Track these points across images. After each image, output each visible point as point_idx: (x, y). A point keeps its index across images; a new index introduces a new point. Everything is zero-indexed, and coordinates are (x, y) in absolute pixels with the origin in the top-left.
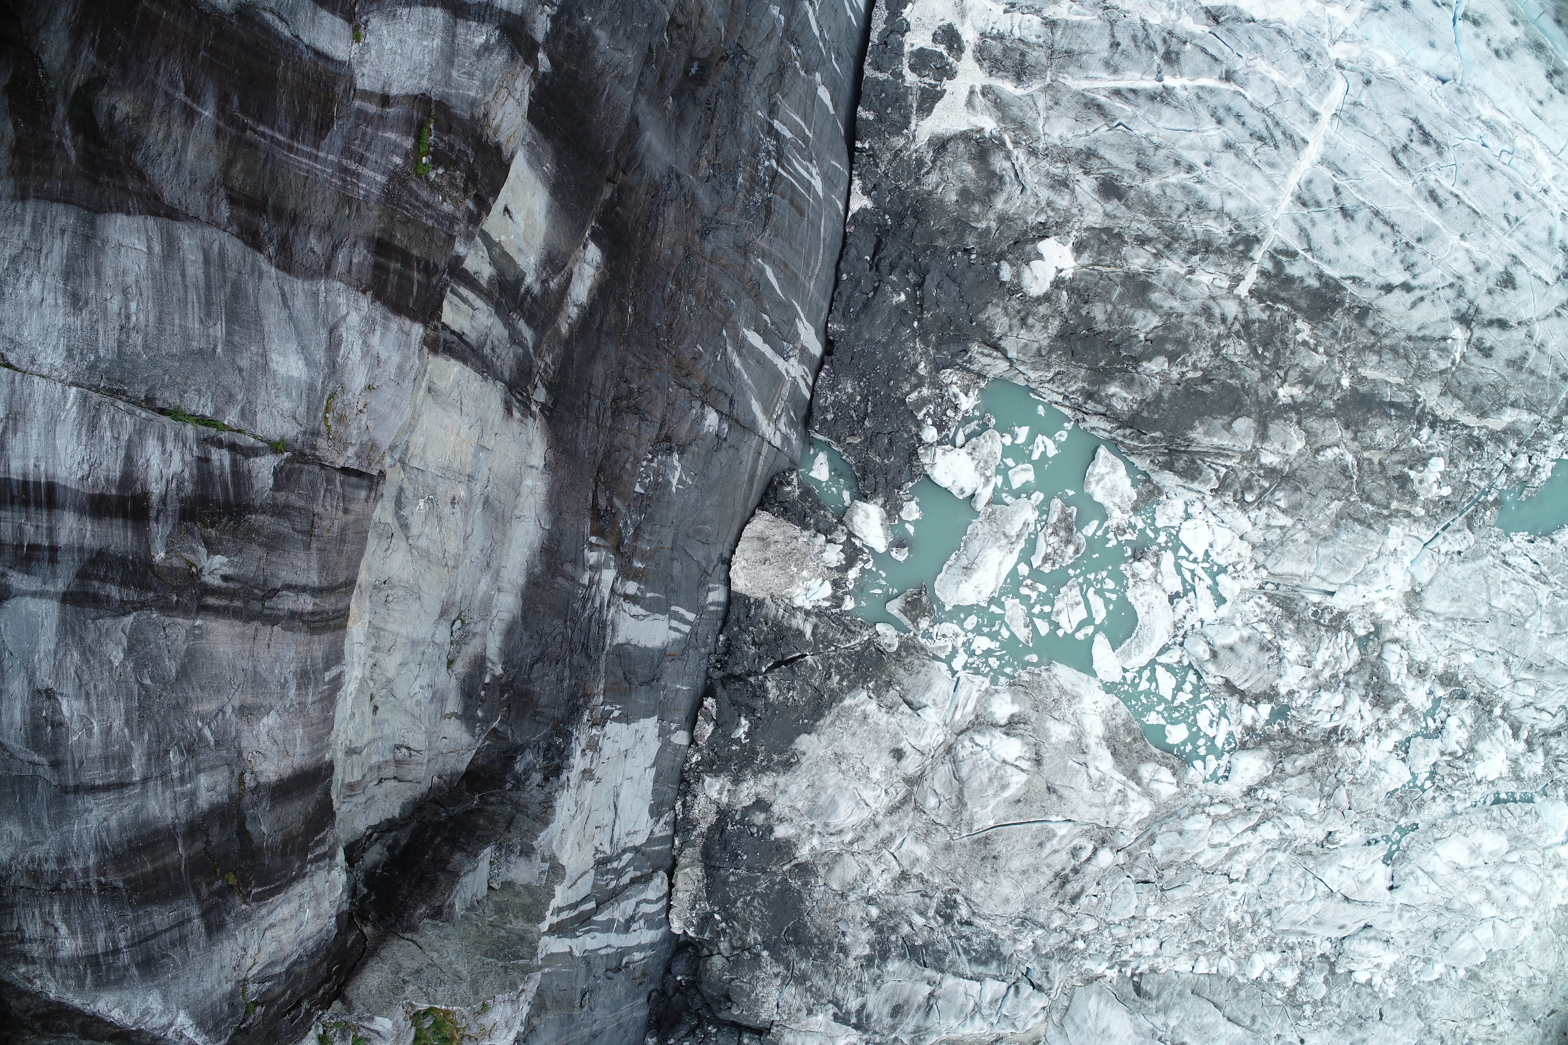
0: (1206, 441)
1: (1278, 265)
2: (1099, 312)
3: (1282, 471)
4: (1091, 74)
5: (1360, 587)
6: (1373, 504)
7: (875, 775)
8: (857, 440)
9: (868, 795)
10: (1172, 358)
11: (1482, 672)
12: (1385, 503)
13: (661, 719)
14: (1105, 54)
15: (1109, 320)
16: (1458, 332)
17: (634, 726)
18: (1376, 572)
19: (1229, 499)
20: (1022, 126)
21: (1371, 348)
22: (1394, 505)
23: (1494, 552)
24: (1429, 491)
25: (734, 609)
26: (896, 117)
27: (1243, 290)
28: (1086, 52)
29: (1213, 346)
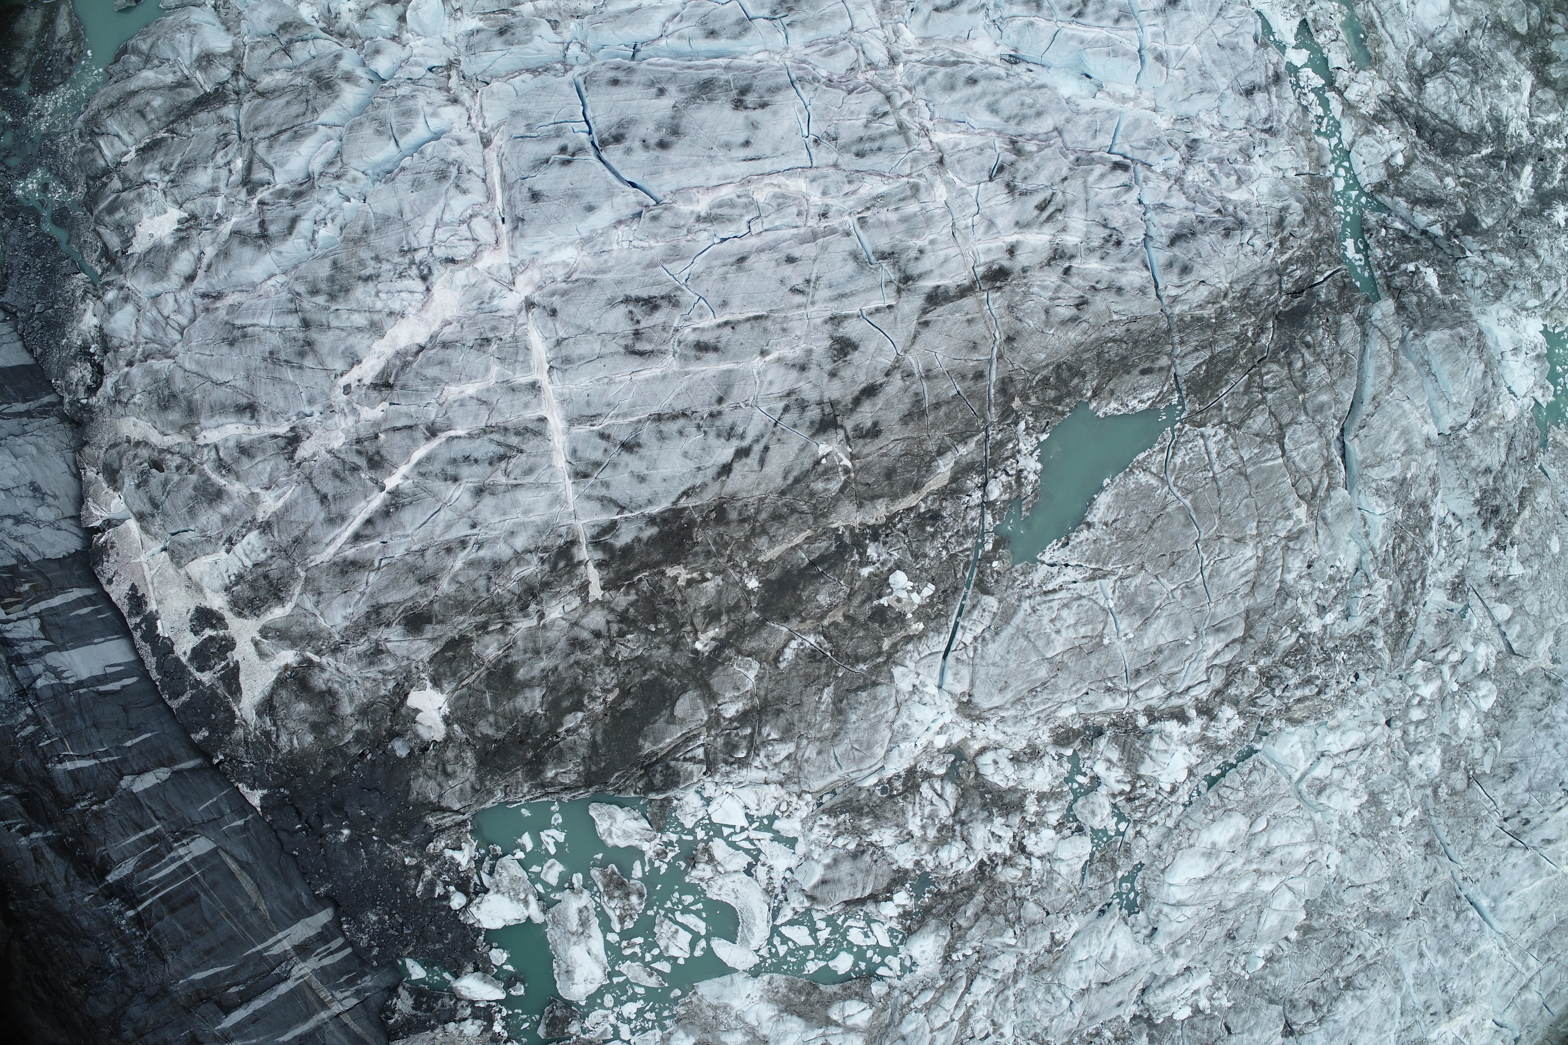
0: (661, 747)
1: (606, 547)
2: (487, 727)
4: (325, 541)
5: (902, 746)
6: (865, 660)
8: (411, 947)
10: (578, 706)
12: (874, 649)
14: (322, 515)
15: (499, 729)
16: (823, 449)
19: (724, 768)
20: (310, 637)
21: (753, 533)
22: (886, 644)
23: (1028, 593)
24: (913, 604)
27: (596, 592)
28: (308, 528)
29: (607, 664)
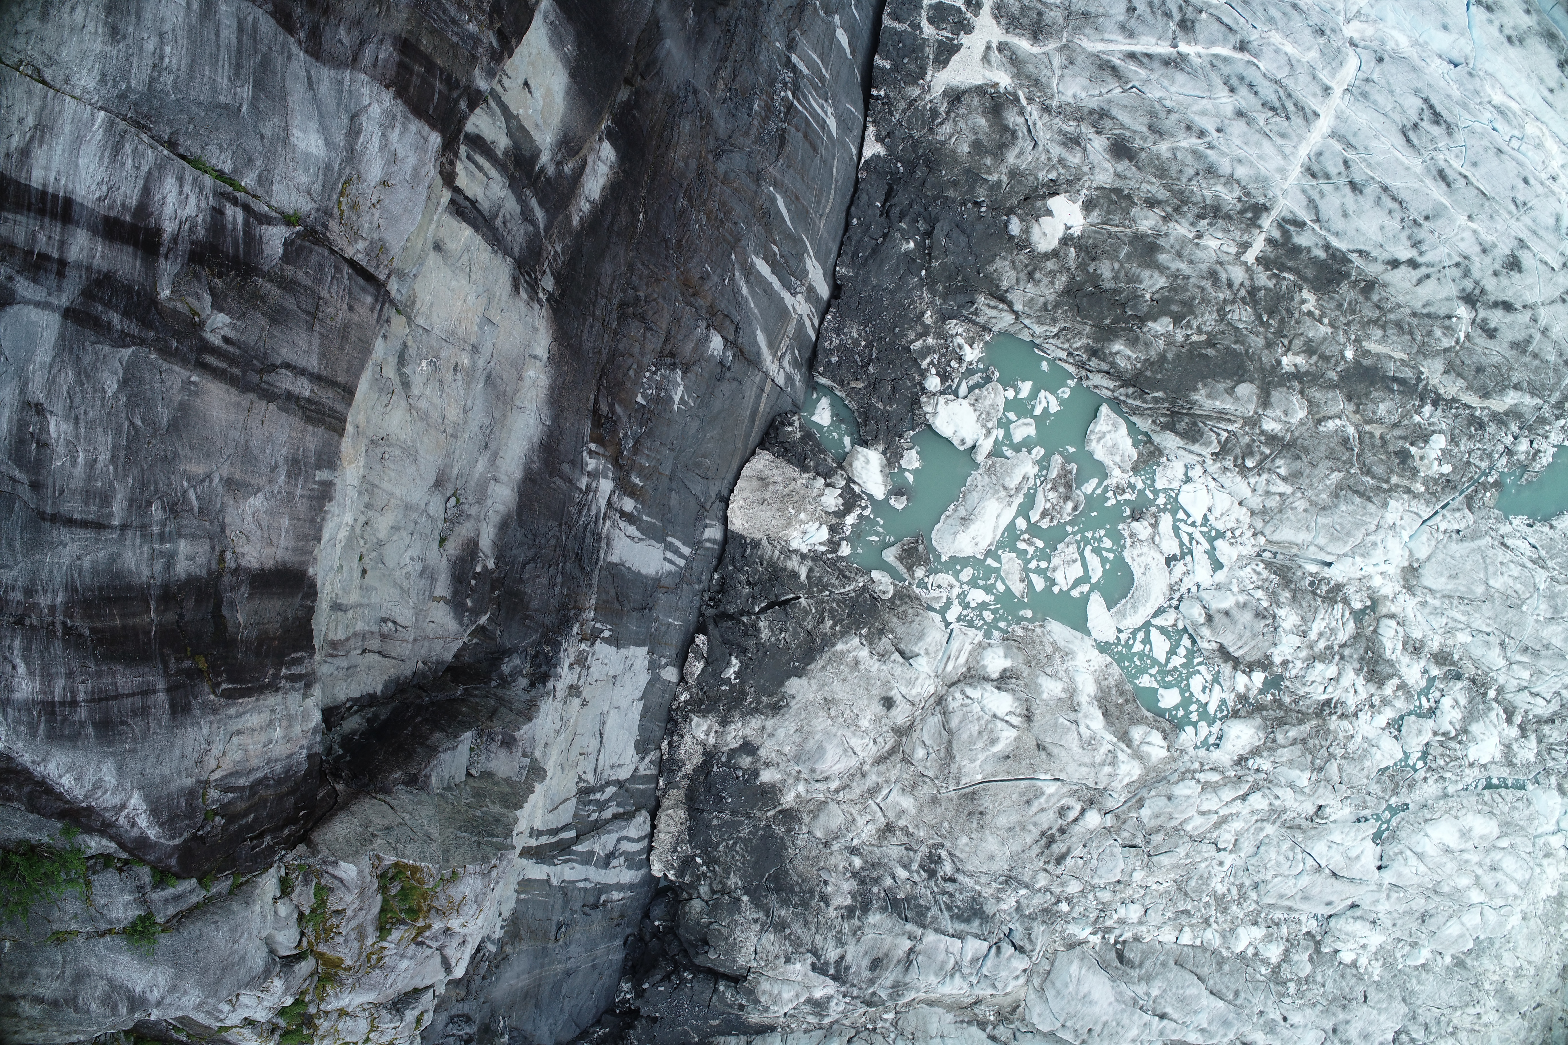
0: (1208, 404)
1: (1286, 234)
2: (1106, 269)
3: (1283, 438)
4: (1107, 36)
5: (1358, 559)
6: (1373, 477)
7: (864, 723)
8: (860, 385)
9: (856, 742)
10: (1177, 320)
11: (1477, 652)
12: (1385, 477)
13: (651, 652)
14: (1121, 18)
15: (1116, 278)
16: (1463, 311)
17: (623, 651)
18: (1374, 544)
19: (1229, 463)
20: (1036, 83)
21: (1376, 322)
22: (1394, 479)
23: (1493, 534)
24: (1429, 468)
25: (730, 548)
26: (912, 67)
27: (1250, 257)
28: (1103, 15)
29: (1218, 311)
